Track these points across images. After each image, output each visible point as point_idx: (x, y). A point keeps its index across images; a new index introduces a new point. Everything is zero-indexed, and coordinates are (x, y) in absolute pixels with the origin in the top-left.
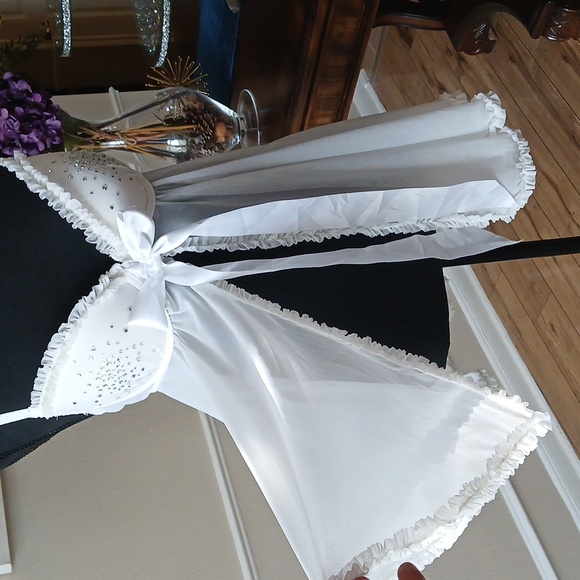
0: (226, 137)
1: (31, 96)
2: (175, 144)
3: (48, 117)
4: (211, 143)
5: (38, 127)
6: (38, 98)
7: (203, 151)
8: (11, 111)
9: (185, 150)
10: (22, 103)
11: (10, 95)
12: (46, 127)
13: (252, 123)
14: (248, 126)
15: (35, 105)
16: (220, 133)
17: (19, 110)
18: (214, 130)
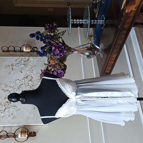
0: (97, 53)
1: (62, 46)
2: (87, 53)
3: (64, 51)
4: (94, 54)
5: (62, 52)
6: (63, 47)
7: (92, 55)
8: (58, 49)
9: (89, 55)
10: (60, 48)
11: (58, 46)
12: (64, 52)
13: (102, 50)
14: (101, 51)
15: (62, 48)
16: (96, 52)
17: (60, 49)
18: (94, 52)
